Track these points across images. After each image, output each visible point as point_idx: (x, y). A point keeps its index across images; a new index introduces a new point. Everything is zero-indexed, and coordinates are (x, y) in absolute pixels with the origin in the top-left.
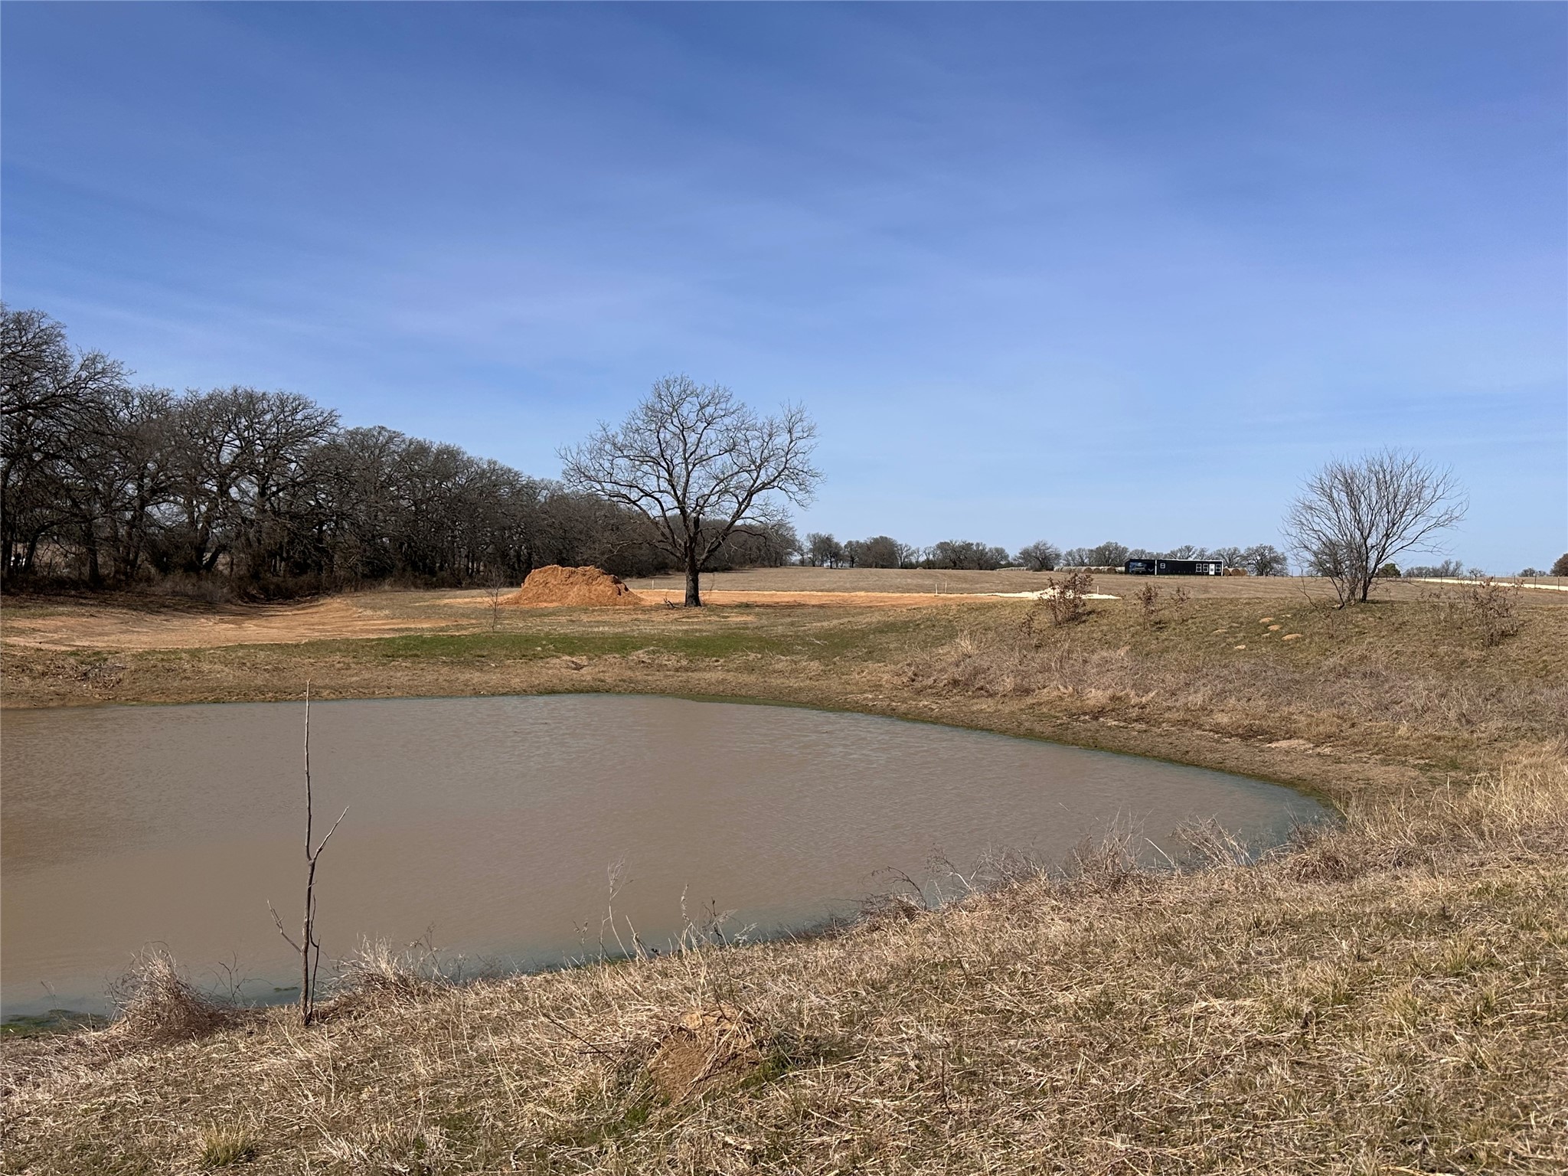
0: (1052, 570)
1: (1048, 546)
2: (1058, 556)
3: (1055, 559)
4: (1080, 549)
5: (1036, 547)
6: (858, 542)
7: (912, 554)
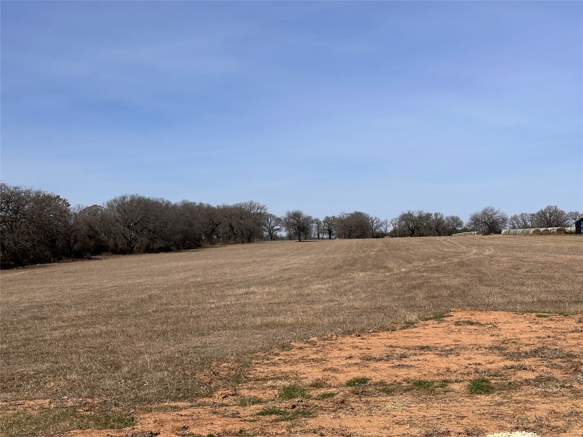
0: (500, 233)
1: (495, 211)
2: (504, 220)
3: (502, 222)
4: (522, 214)
5: (485, 213)
6: (334, 217)
7: (380, 226)
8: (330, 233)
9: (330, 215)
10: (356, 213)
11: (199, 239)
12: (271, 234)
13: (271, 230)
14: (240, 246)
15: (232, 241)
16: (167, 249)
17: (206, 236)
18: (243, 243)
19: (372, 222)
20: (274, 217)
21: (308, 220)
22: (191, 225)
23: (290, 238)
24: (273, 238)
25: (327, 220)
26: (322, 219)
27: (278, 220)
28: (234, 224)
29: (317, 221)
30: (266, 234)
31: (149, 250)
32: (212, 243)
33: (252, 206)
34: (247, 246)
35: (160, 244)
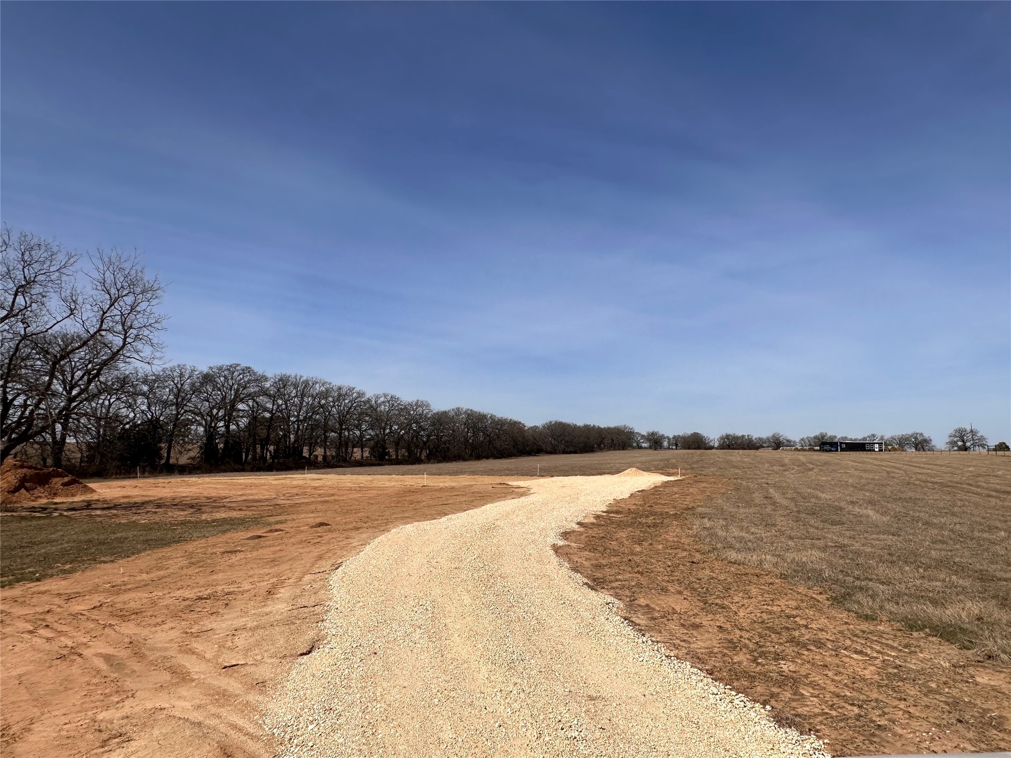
5: (774, 436)
7: (710, 442)
8: (676, 445)
9: (677, 435)
10: (695, 433)
11: (593, 447)
12: (638, 445)
13: (638, 443)
14: (618, 452)
15: (612, 448)
16: (575, 452)
17: (597, 444)
18: (619, 450)
19: (705, 439)
20: (640, 434)
21: (663, 437)
22: (589, 438)
23: (650, 448)
24: (640, 448)
25: (674, 437)
26: (671, 436)
27: (643, 436)
28: (614, 438)
29: (668, 438)
30: (635, 444)
31: (565, 452)
32: (601, 449)
33: (625, 427)
34: (621, 451)
35: (571, 449)
